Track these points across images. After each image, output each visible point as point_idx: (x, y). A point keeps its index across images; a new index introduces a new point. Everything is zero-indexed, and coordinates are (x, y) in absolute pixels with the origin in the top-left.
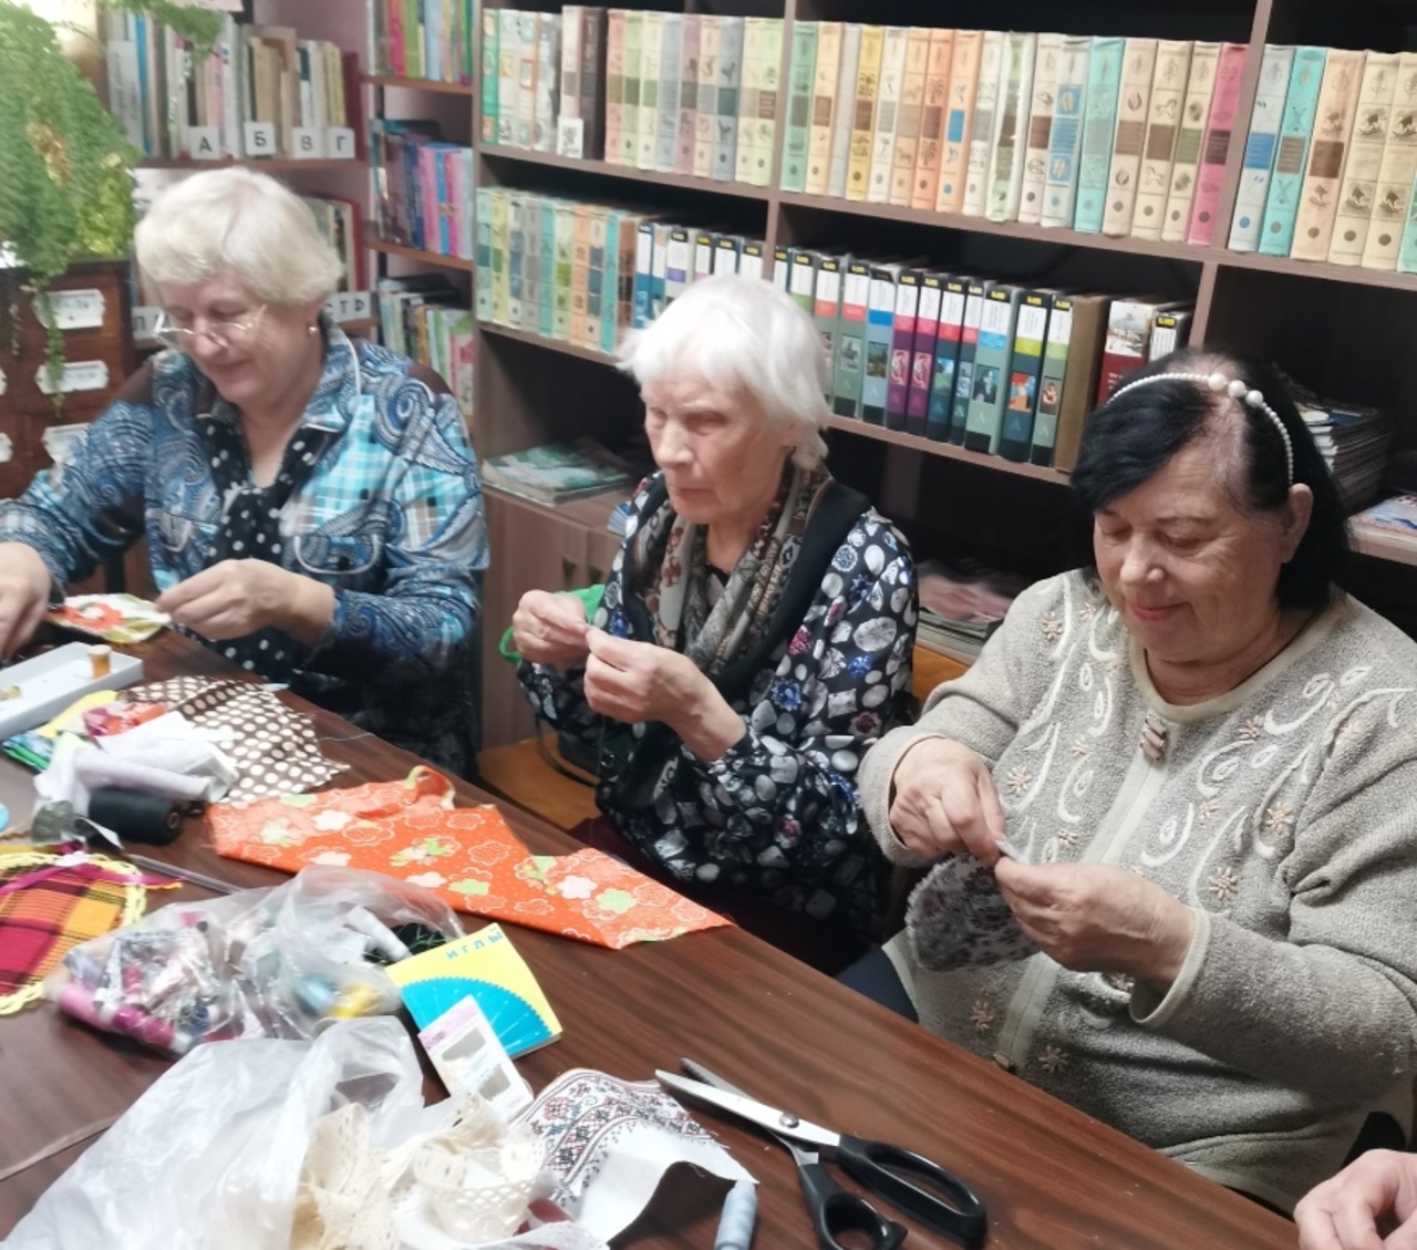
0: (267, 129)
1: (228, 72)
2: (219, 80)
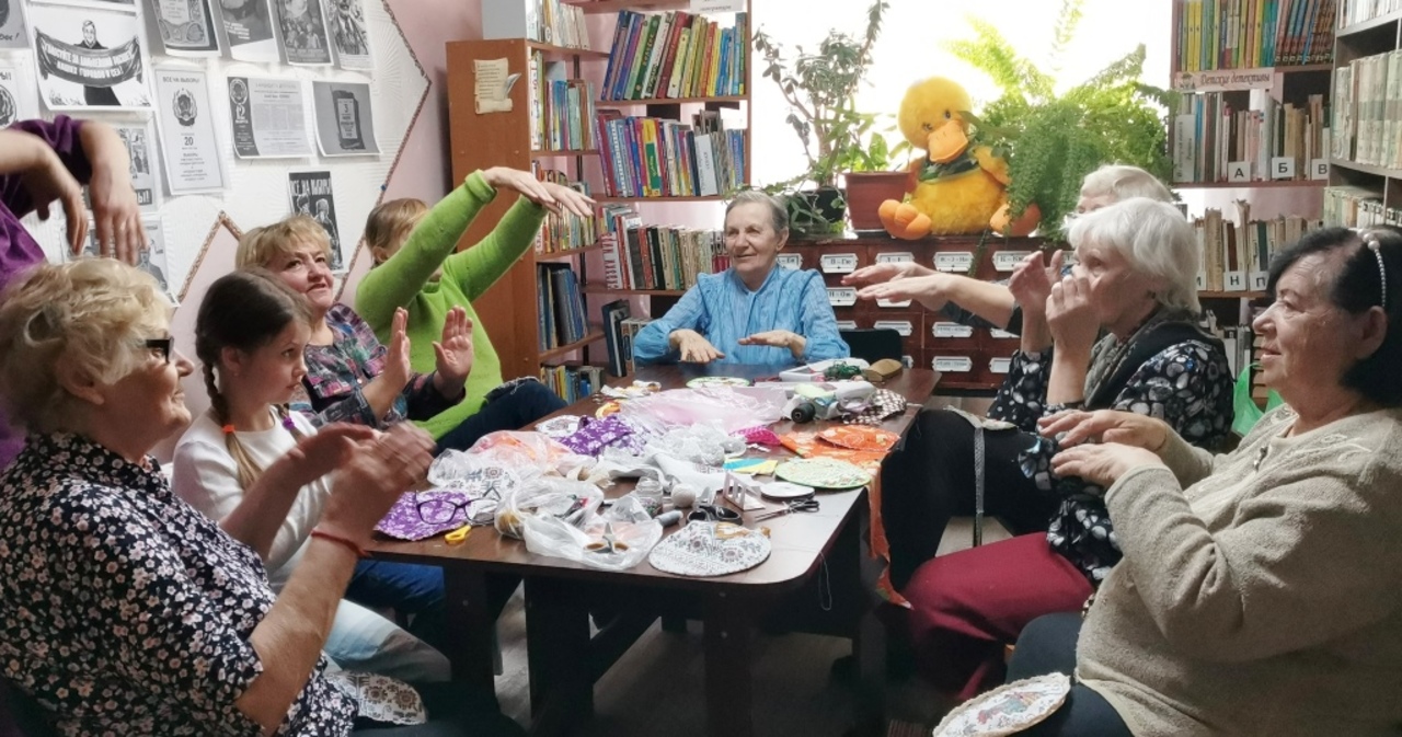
0: (1289, 161)
1: (1263, 127)
2: (1256, 133)
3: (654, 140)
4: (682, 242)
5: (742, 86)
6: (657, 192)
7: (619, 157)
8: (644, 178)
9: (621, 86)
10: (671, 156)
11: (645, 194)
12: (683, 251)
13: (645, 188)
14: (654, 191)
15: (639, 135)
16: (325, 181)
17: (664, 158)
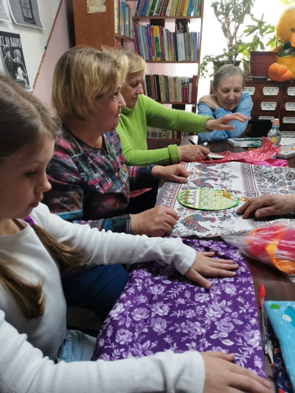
3: (159, 36)
4: (169, 81)
5: (199, 12)
6: (159, 59)
7: (143, 43)
8: (153, 52)
9: (144, 10)
10: (166, 43)
11: (154, 60)
12: (169, 85)
13: (153, 57)
14: (158, 58)
15: (151, 33)
16: (18, 39)
17: (162, 44)
